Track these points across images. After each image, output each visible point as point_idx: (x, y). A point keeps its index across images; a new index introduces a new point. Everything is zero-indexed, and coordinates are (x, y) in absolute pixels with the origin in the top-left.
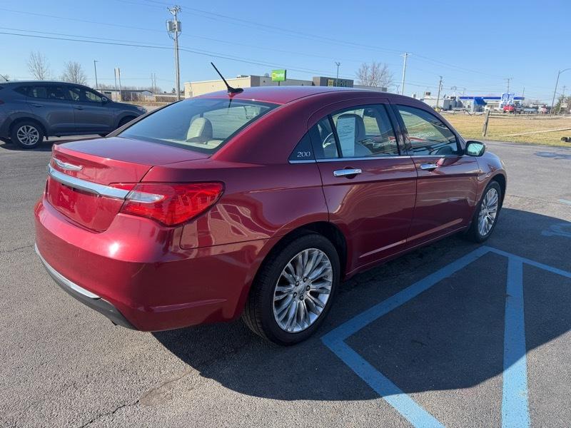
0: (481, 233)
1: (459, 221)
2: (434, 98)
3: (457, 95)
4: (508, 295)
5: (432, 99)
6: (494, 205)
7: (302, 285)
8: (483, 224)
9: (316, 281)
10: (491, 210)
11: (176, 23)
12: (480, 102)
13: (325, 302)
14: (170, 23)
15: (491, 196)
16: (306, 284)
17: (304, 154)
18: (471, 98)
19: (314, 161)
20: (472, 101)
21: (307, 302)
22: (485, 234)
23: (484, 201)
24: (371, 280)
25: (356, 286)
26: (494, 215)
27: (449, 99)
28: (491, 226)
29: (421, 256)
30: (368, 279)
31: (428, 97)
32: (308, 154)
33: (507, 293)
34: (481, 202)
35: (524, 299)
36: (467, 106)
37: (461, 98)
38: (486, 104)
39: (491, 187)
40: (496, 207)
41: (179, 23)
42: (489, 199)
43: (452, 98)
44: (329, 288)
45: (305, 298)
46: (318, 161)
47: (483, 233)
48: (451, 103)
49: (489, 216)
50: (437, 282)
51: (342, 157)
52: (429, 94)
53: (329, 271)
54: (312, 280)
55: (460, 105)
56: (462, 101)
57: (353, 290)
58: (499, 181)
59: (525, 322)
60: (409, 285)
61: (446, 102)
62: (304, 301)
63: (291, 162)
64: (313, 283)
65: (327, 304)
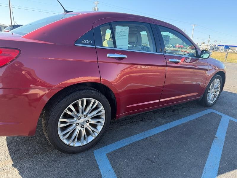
0: (209, 102)
1: (196, 94)
2: (206, 45)
3: (217, 44)
4: (216, 137)
5: (205, 45)
6: (218, 88)
7: (83, 119)
8: (211, 98)
9: (94, 118)
10: (216, 90)
11: (96, 8)
12: (227, 47)
13: (100, 131)
14: (94, 8)
15: (216, 83)
16: (86, 119)
17: (87, 41)
18: (223, 46)
19: (94, 47)
20: (224, 47)
21: (86, 129)
22: (212, 102)
23: (212, 85)
24: (140, 121)
25: (131, 123)
26: (218, 93)
27: (213, 45)
28: (215, 99)
29: (174, 111)
30: (139, 120)
31: (204, 44)
32: (90, 42)
33: (216, 136)
34: (209, 85)
35: (225, 141)
36: (221, 49)
37: (218, 45)
38: (230, 49)
39: (216, 78)
40: (219, 89)
41: (98, 8)
42: (215, 84)
43: (214, 45)
44: (103, 122)
45: (85, 127)
46: (96, 47)
47: (210, 102)
48: (214, 47)
49: (214, 93)
50: (177, 125)
51: (116, 48)
52: (204, 43)
53: (102, 112)
54: (90, 117)
55: (218, 49)
56: (219, 47)
57: (128, 125)
58: (221, 75)
59: (222, 155)
60: (160, 125)
61: (211, 46)
62: (84, 128)
63: (76, 44)
64: (92, 118)
65: (101, 131)
